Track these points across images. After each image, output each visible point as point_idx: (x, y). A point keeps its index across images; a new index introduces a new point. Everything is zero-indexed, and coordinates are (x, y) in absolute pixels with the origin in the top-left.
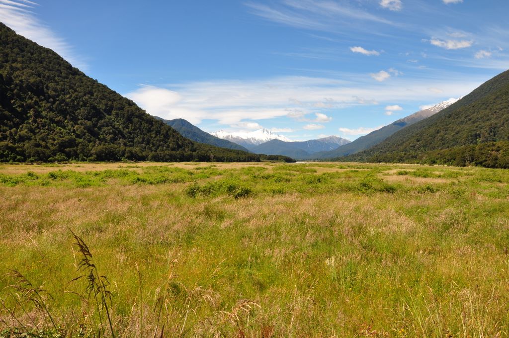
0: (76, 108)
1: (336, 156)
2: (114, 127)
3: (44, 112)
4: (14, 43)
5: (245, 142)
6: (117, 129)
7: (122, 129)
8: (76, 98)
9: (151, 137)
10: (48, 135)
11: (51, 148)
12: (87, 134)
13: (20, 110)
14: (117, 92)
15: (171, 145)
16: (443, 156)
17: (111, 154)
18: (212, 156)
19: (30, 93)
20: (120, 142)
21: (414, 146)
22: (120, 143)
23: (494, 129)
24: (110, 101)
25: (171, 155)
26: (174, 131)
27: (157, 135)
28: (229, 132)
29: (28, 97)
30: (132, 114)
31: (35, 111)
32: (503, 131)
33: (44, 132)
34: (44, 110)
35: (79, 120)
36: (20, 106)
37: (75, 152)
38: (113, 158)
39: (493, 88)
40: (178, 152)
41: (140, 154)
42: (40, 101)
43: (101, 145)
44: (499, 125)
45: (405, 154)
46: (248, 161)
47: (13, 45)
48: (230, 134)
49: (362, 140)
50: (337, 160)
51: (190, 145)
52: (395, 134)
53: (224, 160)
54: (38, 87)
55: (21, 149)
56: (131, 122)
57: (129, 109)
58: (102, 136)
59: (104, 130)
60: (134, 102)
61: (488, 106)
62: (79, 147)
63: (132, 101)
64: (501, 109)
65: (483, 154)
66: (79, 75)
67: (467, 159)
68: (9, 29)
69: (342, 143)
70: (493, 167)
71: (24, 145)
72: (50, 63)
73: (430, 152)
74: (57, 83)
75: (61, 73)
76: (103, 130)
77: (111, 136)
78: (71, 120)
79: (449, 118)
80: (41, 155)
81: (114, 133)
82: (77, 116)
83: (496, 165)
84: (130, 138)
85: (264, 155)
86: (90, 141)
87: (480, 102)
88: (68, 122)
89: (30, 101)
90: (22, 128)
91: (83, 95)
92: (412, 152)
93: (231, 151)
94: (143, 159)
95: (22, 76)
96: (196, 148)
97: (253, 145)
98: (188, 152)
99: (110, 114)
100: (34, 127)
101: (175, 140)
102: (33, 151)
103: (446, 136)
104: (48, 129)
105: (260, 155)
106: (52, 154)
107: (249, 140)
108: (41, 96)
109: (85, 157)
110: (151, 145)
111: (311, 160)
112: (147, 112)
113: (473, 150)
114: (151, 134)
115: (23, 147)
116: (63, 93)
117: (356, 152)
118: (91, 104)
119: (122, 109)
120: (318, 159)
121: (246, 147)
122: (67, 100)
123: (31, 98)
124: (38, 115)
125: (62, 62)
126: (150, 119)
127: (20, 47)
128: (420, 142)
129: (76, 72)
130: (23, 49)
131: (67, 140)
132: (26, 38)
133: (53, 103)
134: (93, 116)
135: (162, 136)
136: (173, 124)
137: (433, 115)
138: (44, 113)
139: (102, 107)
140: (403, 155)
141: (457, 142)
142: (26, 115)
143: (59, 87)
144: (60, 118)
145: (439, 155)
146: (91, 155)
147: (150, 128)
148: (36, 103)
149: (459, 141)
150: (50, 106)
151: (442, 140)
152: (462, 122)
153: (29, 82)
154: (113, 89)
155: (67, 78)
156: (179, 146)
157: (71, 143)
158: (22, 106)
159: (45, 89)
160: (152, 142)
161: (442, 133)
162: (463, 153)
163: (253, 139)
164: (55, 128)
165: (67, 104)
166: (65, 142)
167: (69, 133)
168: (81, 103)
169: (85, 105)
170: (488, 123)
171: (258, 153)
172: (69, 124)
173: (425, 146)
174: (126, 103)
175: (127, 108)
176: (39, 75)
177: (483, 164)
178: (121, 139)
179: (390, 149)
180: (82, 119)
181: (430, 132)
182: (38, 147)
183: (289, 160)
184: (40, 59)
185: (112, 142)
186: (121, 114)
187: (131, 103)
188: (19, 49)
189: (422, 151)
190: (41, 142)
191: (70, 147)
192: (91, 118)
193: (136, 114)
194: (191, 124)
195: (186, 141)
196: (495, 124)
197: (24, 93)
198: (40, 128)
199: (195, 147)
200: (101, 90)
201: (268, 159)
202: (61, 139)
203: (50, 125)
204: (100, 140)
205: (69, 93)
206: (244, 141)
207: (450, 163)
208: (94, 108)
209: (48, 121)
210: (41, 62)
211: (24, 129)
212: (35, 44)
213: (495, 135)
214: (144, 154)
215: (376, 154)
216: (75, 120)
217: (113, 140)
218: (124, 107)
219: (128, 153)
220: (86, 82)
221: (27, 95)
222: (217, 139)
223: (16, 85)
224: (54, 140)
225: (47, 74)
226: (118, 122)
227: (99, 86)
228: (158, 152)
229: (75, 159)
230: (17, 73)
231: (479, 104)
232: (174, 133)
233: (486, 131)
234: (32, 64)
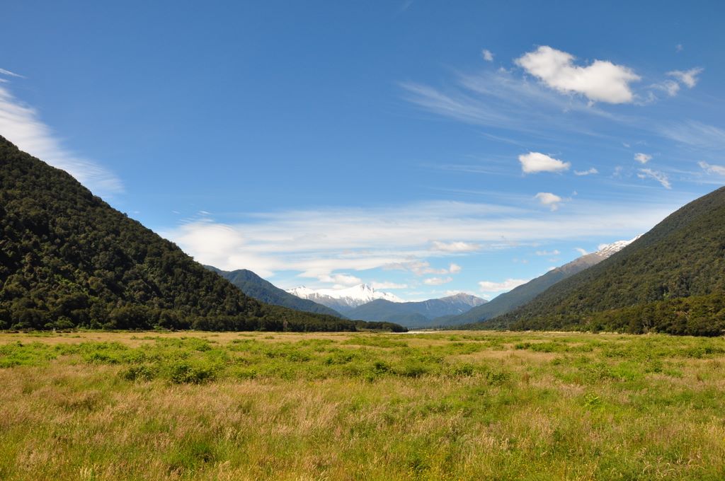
0: (93, 252)
1: (467, 323)
2: (146, 280)
3: (45, 257)
4: (13, 162)
5: (337, 303)
6: (150, 283)
7: (157, 284)
8: (95, 239)
9: (200, 296)
10: (48, 290)
11: (51, 309)
12: (106, 289)
13: (10, 254)
14: (154, 231)
15: (227, 307)
16: (612, 319)
17: (139, 319)
18: (285, 322)
19: (28, 231)
20: (154, 301)
21: (575, 306)
22: (153, 304)
23: (686, 279)
24: (143, 243)
25: (225, 322)
26: (233, 287)
27: (208, 292)
28: (314, 289)
29: (24, 236)
30: (174, 263)
31: (32, 256)
32: (698, 282)
33: (44, 286)
34: (46, 255)
35: (96, 269)
36: (11, 249)
37: (86, 315)
38: (141, 325)
39: (681, 222)
40: (236, 317)
41: (181, 320)
42: (41, 242)
43: (124, 306)
44: (692, 273)
45: (562, 317)
46: (338, 331)
47: (12, 165)
48: (315, 292)
49: (503, 298)
50: (468, 327)
51: (255, 308)
52: (549, 289)
53: (304, 329)
54: (40, 222)
55: (4, 310)
56: (172, 274)
57: (170, 255)
58: (128, 293)
59: (132, 284)
60: (177, 245)
61: (676, 247)
62: (92, 309)
63: (174, 244)
64: (694, 252)
65: (666, 315)
66: (101, 207)
67: (644, 323)
68: (9, 144)
69: (475, 304)
70: (682, 333)
71: (11, 304)
72: (61, 189)
73: (597, 313)
74: (69, 217)
75: (76, 203)
76: (130, 284)
77: (141, 293)
78: (84, 269)
79: (623, 265)
80: (35, 319)
81: (146, 289)
82: (94, 265)
83: (685, 331)
84: (169, 296)
85: (361, 322)
86: (109, 300)
87: (664, 242)
88: (79, 273)
89: (27, 242)
90: (10, 280)
91: (104, 235)
92: (573, 315)
93: (314, 316)
94: (185, 327)
95: (19, 207)
96: (264, 312)
97: (348, 307)
98: (251, 317)
99: (141, 261)
100: (28, 279)
101: (234, 299)
102: (23, 313)
103: (619, 291)
104: (49, 282)
105: (356, 322)
106: (52, 318)
107: (342, 300)
108: (44, 236)
109: (100, 322)
110: (199, 307)
111: (430, 328)
112: (195, 260)
113: (653, 310)
114: (199, 292)
115: (10, 307)
116: (76, 231)
117: (496, 316)
118: (115, 248)
119: (159, 254)
120: (440, 327)
121: (338, 310)
122: (81, 242)
123: (29, 238)
124: (36, 261)
125: (79, 189)
126: (199, 270)
127: (22, 167)
128: (584, 300)
129: (97, 202)
130: (25, 170)
131: (75, 298)
132: (32, 155)
133: (60, 245)
134: (117, 264)
135: (215, 294)
136: (234, 277)
137: (602, 262)
138: (45, 260)
139: (130, 251)
140: (560, 319)
141: (636, 299)
142: (19, 262)
143: (71, 223)
144: (69, 266)
145: (608, 319)
146: (109, 321)
147: (198, 283)
148: (36, 244)
149: (639, 297)
150: (55, 250)
151: (614, 296)
152: (642, 271)
153: (29, 216)
154: (148, 227)
155: (85, 211)
156: (239, 309)
157: (82, 303)
158: (14, 249)
159: (50, 226)
160: (201, 303)
161: (614, 286)
162: (638, 315)
163: (348, 298)
164: (59, 280)
165: (80, 247)
166: (73, 300)
167: (79, 288)
168: (101, 246)
169: (106, 248)
170: (677, 271)
171: (354, 319)
172: (80, 275)
173: (591, 306)
174: (166, 246)
175: (166, 253)
176: (44, 207)
177: (667, 329)
178: (156, 298)
179: (543, 311)
180: (100, 269)
181: (597, 286)
182: (32, 308)
183: (397, 329)
184: (48, 184)
185: (142, 303)
186: (157, 262)
187: (173, 246)
188: (21, 170)
189: (587, 313)
190: (36, 300)
191: (79, 308)
192: (114, 267)
193: (180, 262)
194: (260, 278)
195: (250, 302)
196: (687, 272)
197: (20, 231)
198: (37, 281)
199: (262, 310)
200: (131, 228)
201: (368, 328)
202: (67, 296)
203: (53, 276)
204: (124, 298)
205: (85, 232)
206: (335, 302)
207: (623, 329)
208: (119, 252)
209: (50, 271)
210: (49, 188)
211: (14, 281)
212: (44, 163)
213: (688, 288)
214: (187, 319)
215: (523, 318)
216: (90, 270)
217: (144, 299)
218: (162, 253)
219: (163, 318)
220: (111, 217)
221: (24, 233)
222: (297, 299)
223: (10, 219)
224: (56, 297)
225: (56, 205)
226: (152, 273)
227: (128, 222)
228: (208, 317)
229: (85, 325)
230: (13, 203)
231: (663, 245)
232: (232, 291)
233: (676, 282)
234: (36, 191)
